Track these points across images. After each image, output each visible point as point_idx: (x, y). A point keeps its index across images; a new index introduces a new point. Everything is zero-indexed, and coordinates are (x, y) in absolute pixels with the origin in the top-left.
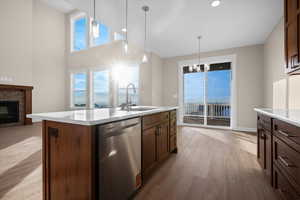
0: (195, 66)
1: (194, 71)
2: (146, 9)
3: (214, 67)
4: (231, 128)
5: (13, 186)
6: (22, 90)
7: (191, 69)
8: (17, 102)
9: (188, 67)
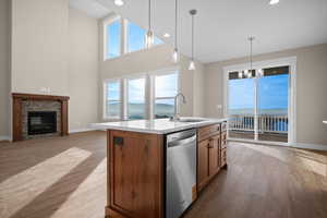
0: (246, 72)
1: (244, 77)
2: (193, 12)
3: (268, 72)
4: (288, 144)
5: (72, 192)
6: (59, 101)
7: (240, 75)
8: (55, 113)
9: (237, 73)
